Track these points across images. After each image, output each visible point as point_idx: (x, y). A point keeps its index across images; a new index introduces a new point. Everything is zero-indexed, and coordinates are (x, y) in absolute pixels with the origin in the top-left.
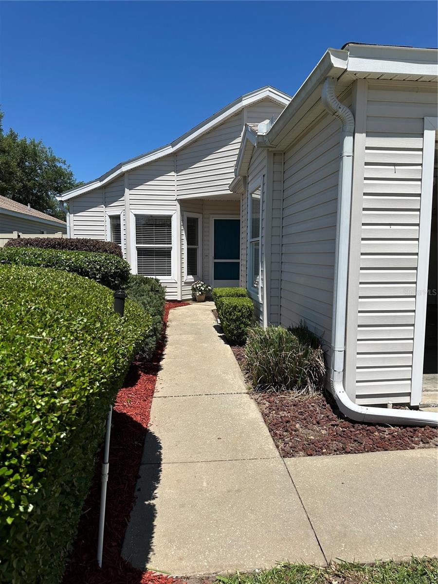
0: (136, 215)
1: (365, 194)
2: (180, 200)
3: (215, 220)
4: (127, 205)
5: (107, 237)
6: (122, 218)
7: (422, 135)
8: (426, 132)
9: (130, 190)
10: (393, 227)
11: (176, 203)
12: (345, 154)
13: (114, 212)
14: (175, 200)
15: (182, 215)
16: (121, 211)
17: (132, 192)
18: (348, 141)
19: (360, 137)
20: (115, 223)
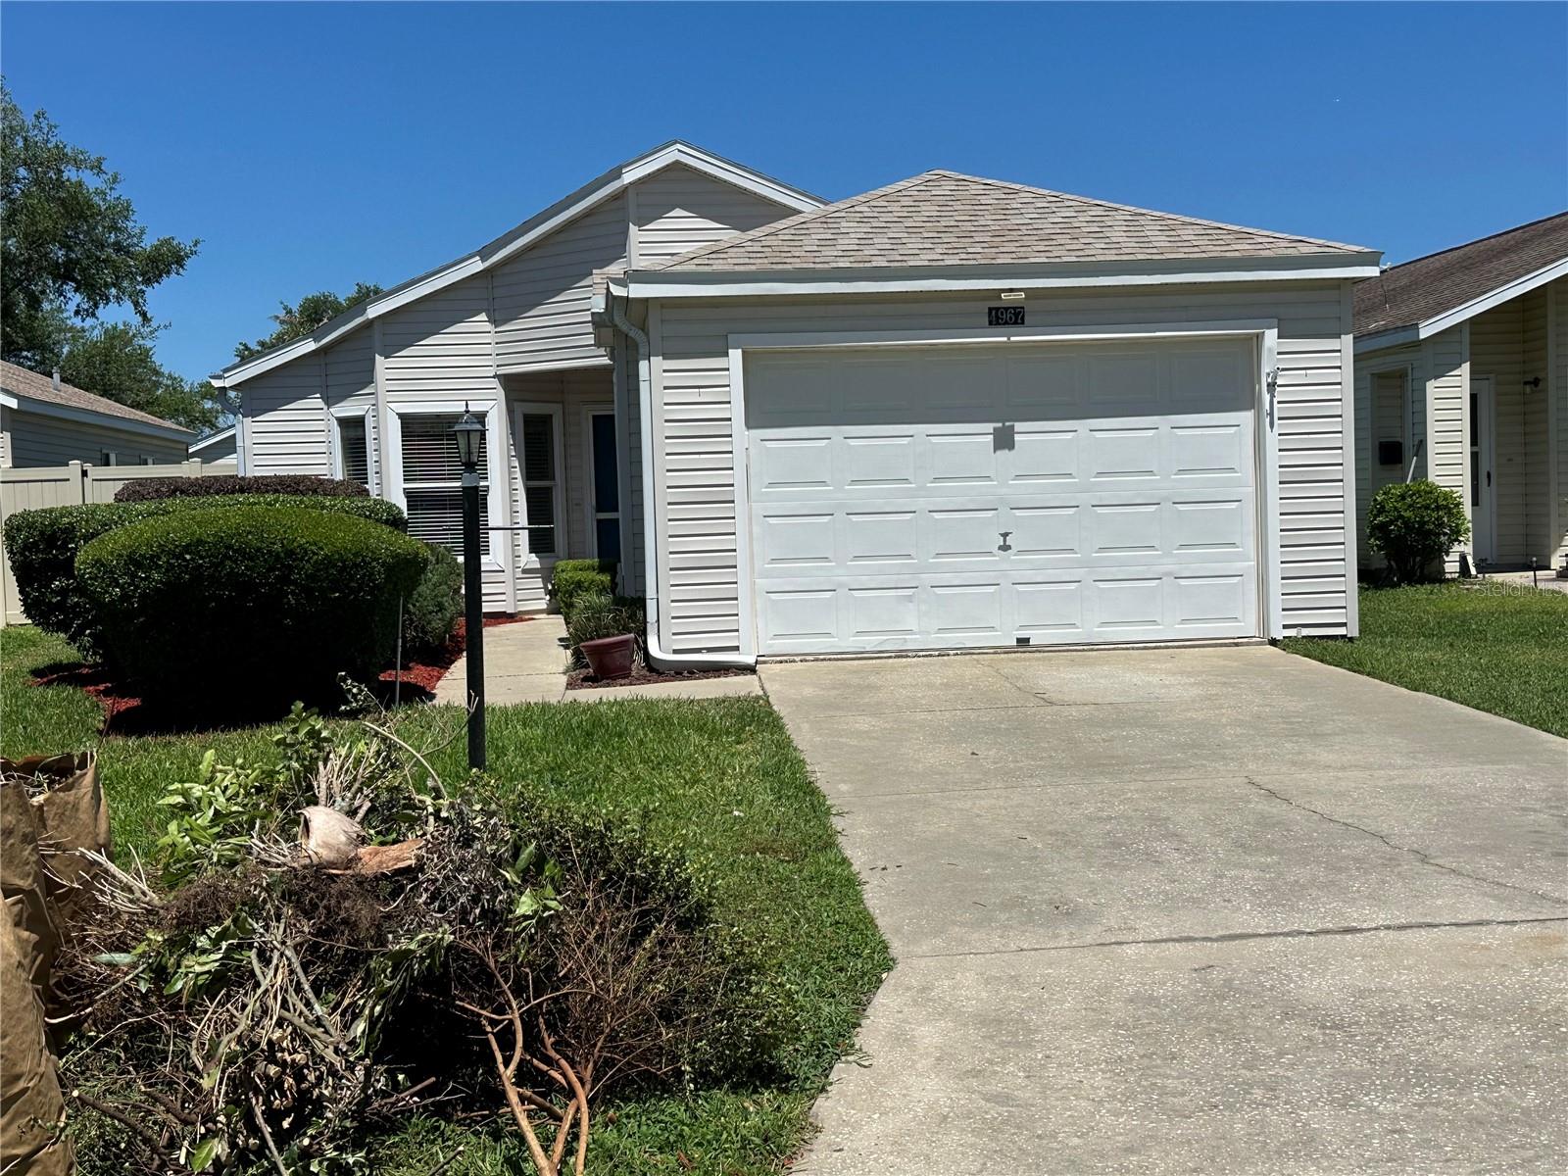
0: (402, 416)
1: (666, 421)
2: (505, 375)
3: (594, 417)
4: (381, 391)
5: (333, 467)
6: (369, 423)
7: (726, 355)
8: (730, 351)
9: (386, 358)
10: (702, 456)
11: (495, 383)
12: (641, 379)
13: (349, 408)
14: (494, 377)
15: (510, 411)
16: (367, 407)
17: (392, 362)
18: (643, 365)
19: (656, 360)
20: (352, 434)
